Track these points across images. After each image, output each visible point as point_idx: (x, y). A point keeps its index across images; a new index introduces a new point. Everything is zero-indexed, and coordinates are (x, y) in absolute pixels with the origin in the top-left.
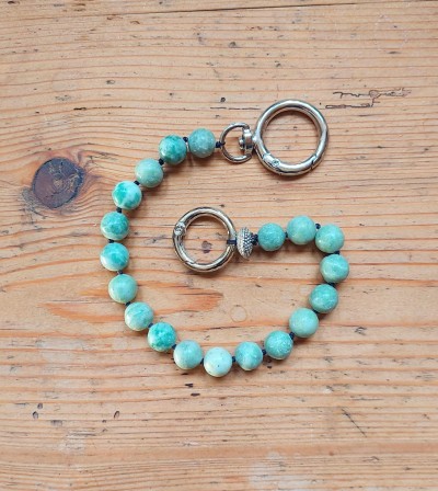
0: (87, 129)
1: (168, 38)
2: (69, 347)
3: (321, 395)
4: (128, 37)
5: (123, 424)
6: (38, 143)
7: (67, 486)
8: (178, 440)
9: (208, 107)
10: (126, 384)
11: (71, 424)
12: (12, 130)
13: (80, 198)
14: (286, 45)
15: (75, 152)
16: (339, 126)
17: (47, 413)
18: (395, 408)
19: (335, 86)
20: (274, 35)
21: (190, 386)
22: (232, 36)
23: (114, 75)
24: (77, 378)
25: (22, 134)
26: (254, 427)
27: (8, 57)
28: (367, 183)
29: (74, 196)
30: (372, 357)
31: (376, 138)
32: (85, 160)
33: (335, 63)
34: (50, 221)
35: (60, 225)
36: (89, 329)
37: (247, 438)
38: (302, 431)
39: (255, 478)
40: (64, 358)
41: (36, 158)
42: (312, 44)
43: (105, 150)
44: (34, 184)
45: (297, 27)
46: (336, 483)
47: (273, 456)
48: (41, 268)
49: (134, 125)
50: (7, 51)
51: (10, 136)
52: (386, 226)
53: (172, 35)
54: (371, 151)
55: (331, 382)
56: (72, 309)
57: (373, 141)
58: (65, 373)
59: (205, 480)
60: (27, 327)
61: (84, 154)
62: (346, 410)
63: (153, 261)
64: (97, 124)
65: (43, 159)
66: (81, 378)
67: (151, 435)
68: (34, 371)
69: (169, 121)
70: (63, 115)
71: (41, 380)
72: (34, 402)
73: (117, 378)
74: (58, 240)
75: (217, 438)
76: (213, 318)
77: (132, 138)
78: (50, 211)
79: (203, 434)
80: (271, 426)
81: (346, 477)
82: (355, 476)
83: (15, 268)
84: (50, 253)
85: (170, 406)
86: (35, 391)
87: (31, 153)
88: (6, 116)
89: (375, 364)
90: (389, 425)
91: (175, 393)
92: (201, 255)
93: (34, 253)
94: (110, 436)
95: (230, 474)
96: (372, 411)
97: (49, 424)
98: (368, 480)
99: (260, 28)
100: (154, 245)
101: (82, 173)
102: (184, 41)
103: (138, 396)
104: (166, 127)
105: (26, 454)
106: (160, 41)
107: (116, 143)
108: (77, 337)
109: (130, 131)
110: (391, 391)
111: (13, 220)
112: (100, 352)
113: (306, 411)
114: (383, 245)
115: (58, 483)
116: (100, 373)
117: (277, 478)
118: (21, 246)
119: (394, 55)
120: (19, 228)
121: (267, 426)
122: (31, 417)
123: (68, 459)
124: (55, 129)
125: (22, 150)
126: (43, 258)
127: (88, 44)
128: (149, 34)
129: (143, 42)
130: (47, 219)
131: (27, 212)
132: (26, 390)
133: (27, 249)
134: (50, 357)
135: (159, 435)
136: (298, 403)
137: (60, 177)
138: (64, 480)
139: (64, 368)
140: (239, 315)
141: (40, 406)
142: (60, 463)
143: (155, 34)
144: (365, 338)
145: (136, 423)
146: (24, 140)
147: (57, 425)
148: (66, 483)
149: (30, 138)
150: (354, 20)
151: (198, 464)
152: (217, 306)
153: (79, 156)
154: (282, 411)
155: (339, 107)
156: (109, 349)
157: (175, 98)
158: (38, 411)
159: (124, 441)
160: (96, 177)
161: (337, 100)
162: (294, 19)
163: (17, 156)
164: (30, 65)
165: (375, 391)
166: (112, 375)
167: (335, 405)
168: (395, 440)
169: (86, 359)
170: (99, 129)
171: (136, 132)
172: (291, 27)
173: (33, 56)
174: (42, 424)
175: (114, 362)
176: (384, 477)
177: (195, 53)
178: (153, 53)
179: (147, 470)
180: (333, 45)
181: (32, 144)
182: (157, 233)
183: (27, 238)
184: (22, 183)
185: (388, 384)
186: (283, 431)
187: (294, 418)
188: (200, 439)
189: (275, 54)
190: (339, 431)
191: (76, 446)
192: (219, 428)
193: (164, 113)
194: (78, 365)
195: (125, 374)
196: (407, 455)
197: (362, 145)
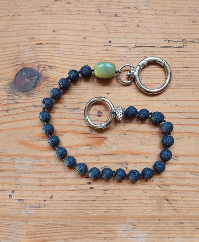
0: (42, 54)
1: (84, 11)
2: (29, 162)
3: (155, 190)
4: (65, 10)
5: (55, 202)
6: (18, 60)
7: (25, 233)
8: (82, 211)
9: (103, 45)
10: (57, 182)
11: (28, 202)
12: (5, 53)
13: (38, 88)
14: (142, 16)
15: (36, 65)
16: (166, 56)
17: (17, 195)
18: (191, 197)
19: (166, 37)
20: (136, 11)
21: (89, 183)
22: (116, 11)
23: (57, 28)
24: (32, 178)
25: (10, 55)
26: (121, 205)
27: (5, 17)
28: (180, 85)
29: (35, 87)
30: (180, 172)
31: (185, 63)
32: (41, 69)
33: (166, 26)
34: (22, 99)
35: (27, 101)
36: (39, 153)
37: (117, 211)
38: (145, 208)
39: (120, 232)
40: (26, 168)
41: (16, 67)
42: (154, 16)
43: (51, 65)
44: (15, 80)
45: (147, 8)
46: (161, 235)
47: (130, 220)
48: (17, 122)
49: (66, 53)
50: (5, 15)
51: (5, 56)
52: (189, 106)
53: (86, 9)
54: (182, 69)
55: (160, 183)
56: (31, 143)
57: (183, 64)
58: (26, 175)
59: (95, 232)
60: (8, 151)
61: (40, 67)
62: (167, 198)
63: (73, 120)
64: (48, 52)
65: (21, 68)
66: (35, 178)
67: (69, 208)
68: (11, 174)
69: (83, 51)
70: (31, 47)
71: (14, 179)
72: (10, 190)
73: (53, 179)
74: (25, 108)
75: (101, 211)
76: (102, 149)
77: (65, 59)
78: (22, 94)
79: (94, 208)
80: (130, 205)
81: (167, 232)
82: (171, 232)
83: (4, 121)
84: (22, 115)
85: (79, 194)
86: (11, 184)
87: (14, 65)
88: (3, 46)
89: (182, 175)
90: (189, 206)
91: (82, 187)
92: (97, 118)
93: (14, 114)
94: (48, 208)
95: (108, 229)
96: (180, 199)
97: (17, 201)
98: (177, 234)
99: (129, 8)
100: (74, 112)
101: (39, 75)
102: (92, 13)
103: (63, 188)
104: (82, 54)
105: (5, 216)
106: (80, 12)
107: (56, 61)
108: (33, 157)
109: (64, 56)
110: (190, 189)
111: (4, 98)
112: (45, 165)
113: (148, 198)
114: (187, 115)
115: (20, 231)
116: (44, 176)
117: (131, 231)
118: (7, 111)
119: (195, 23)
120: (7, 102)
121: (127, 205)
122: (8, 197)
123: (26, 219)
124: (26, 53)
125: (9, 63)
126: (18, 117)
127: (44, 13)
128: (75, 9)
129: (72, 13)
130: (21, 98)
131: (11, 94)
132: (6, 183)
133: (10, 112)
134: (19, 167)
135: (73, 208)
136: (143, 193)
137: (28, 77)
138: (23, 230)
139: (26, 173)
140: (115, 149)
141: (13, 192)
142: (22, 222)
143: (78, 9)
144: (178, 162)
145: (61, 202)
146: (11, 58)
147: (21, 202)
148: (24, 232)
149: (14, 58)
150: (175, 6)
151: (92, 223)
152: (104, 143)
153: (38, 67)
154: (135, 198)
155: (167, 47)
156: (49, 164)
157: (86, 40)
158: (12, 194)
159: (55, 211)
160: (46, 78)
161: (166, 44)
162: (146, 4)
163: (7, 66)
164: (16, 22)
165: (181, 188)
166: (50, 177)
167: (162, 195)
168: (191, 214)
169: (37, 169)
170: (48, 54)
171: (67, 56)
172: (145, 8)
173: (17, 18)
174: (14, 201)
175: (51, 170)
176: (185, 232)
177: (97, 18)
178: (77, 18)
179: (66, 226)
180: (165, 17)
181: (15, 61)
182: (76, 106)
183: (10, 107)
184: (9, 79)
185: (188, 185)
186: (135, 208)
187: (141, 201)
188: (93, 211)
189: (136, 20)
190: (163, 208)
191: (30, 213)
192: (103, 205)
193: (80, 47)
194: (33, 172)
195: (56, 177)
196: (196, 222)
197: (178, 66)
